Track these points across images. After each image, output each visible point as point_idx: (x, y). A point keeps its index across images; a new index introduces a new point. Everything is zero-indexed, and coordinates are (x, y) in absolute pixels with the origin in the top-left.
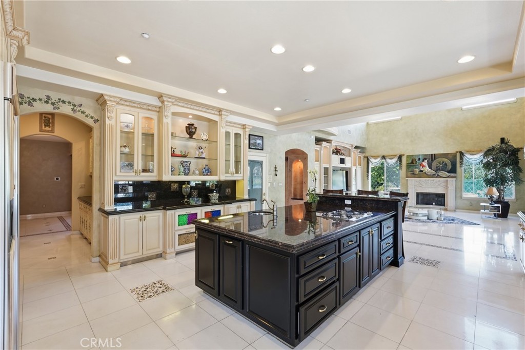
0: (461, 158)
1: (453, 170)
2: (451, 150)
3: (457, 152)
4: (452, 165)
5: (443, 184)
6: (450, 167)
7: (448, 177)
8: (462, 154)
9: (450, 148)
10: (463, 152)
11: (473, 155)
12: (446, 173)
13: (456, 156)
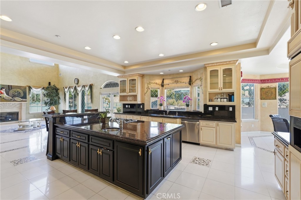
0: (30, 90)
1: (25, 97)
2: (23, 84)
3: (27, 86)
4: (24, 94)
5: (19, 105)
6: (22, 95)
7: (21, 101)
8: (30, 88)
9: (22, 83)
10: (31, 86)
11: (37, 89)
12: (20, 99)
13: (26, 88)
